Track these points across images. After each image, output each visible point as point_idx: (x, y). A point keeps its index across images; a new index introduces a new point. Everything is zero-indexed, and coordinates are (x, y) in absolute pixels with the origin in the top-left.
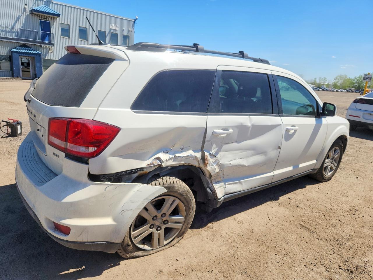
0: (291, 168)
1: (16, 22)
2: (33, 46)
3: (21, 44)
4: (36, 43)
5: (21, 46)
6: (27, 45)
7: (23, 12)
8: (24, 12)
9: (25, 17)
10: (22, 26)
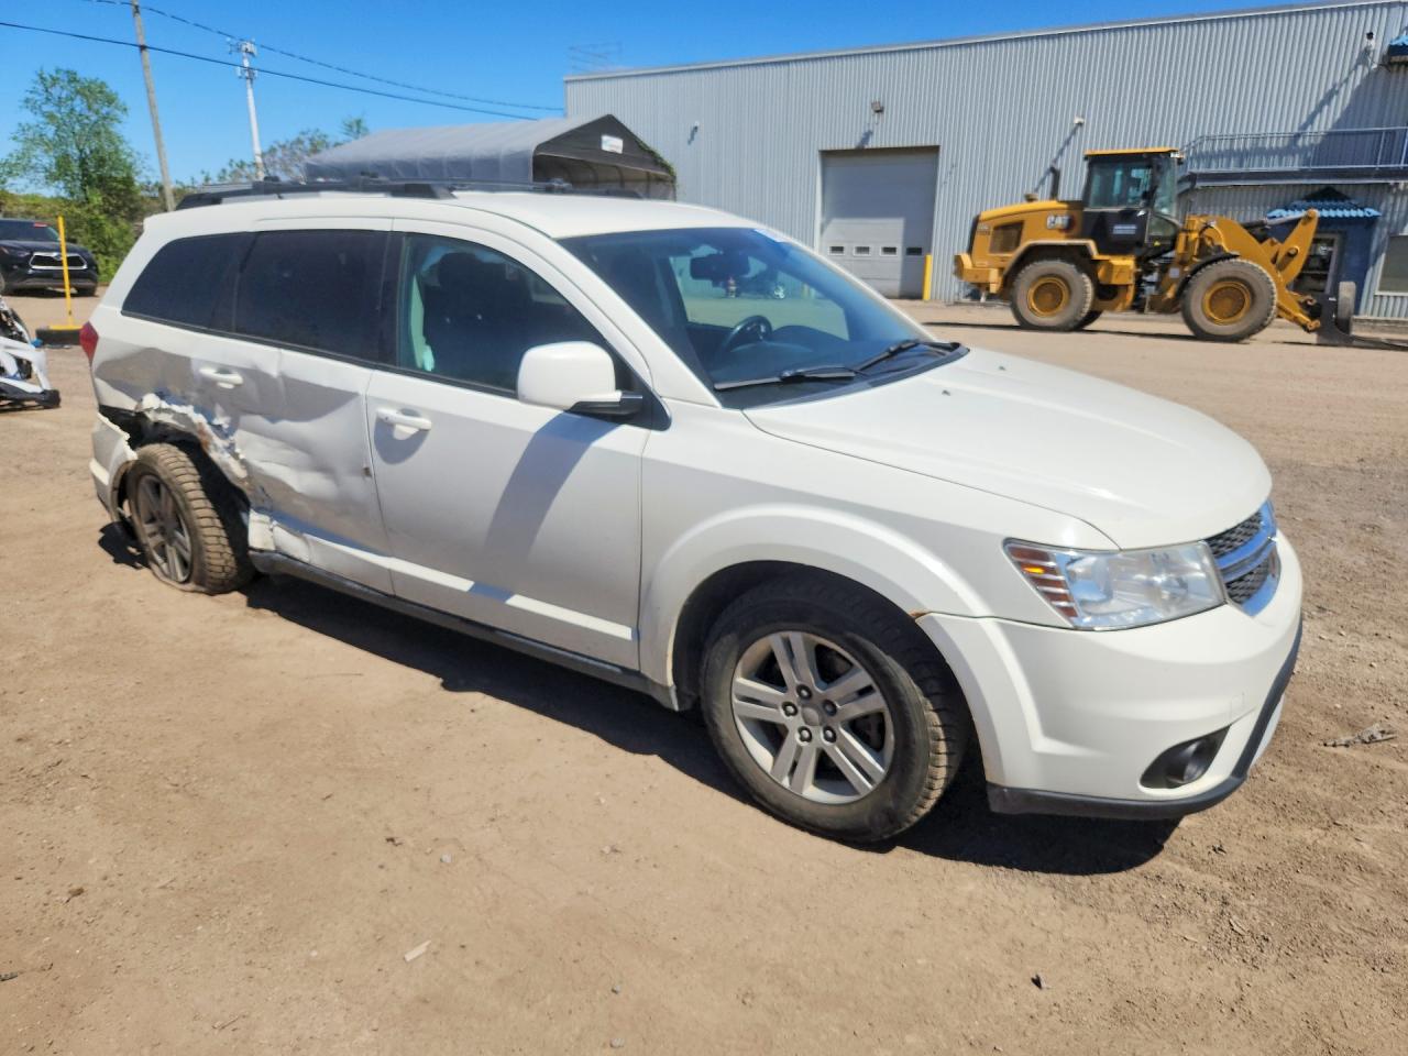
0: (464, 585)
1: (1319, 108)
2: (1351, 189)
3: (1310, 191)
4: (1368, 176)
5: (1308, 199)
6: (1337, 188)
7: (1356, 68)
8: (1360, 67)
9: (1358, 83)
10: (1339, 120)
